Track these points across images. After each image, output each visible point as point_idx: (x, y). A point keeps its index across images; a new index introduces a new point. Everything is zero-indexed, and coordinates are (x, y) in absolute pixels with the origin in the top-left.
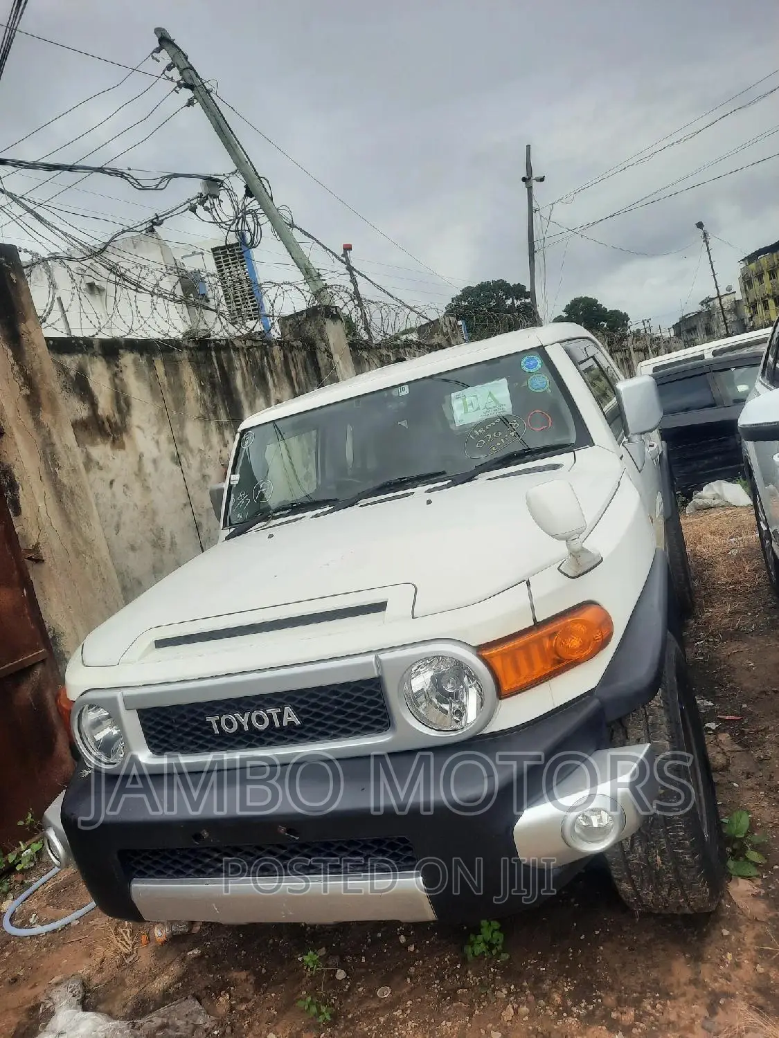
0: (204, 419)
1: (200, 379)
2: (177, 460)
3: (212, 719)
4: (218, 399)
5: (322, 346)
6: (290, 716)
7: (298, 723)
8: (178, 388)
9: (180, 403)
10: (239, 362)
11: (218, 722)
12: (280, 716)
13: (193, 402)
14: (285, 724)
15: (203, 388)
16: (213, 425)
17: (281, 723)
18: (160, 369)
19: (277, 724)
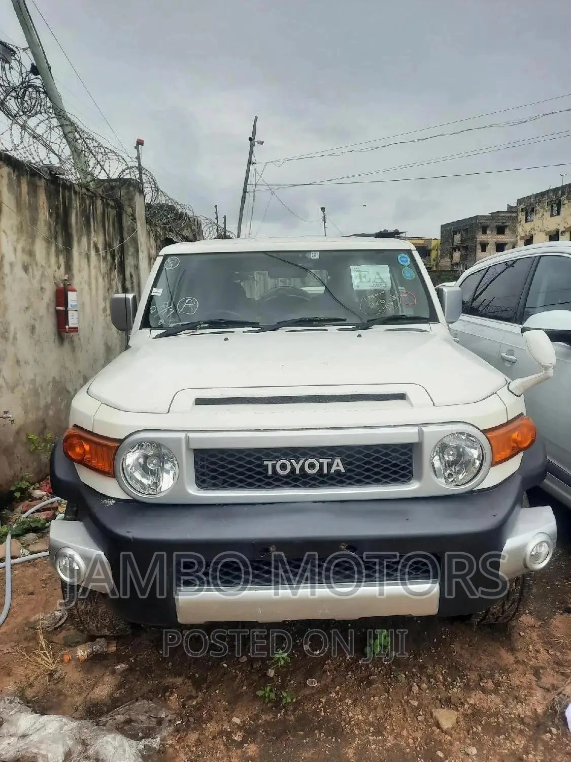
0: (48, 241)
1: (50, 208)
2: (26, 269)
3: (269, 463)
4: (59, 229)
5: (129, 210)
6: (338, 465)
7: (343, 471)
8: (34, 208)
9: (34, 221)
10: (76, 203)
11: (274, 466)
12: (330, 465)
13: (43, 223)
14: (332, 471)
15: (51, 215)
16: (53, 249)
17: (329, 470)
18: (25, 188)
19: (325, 471)
